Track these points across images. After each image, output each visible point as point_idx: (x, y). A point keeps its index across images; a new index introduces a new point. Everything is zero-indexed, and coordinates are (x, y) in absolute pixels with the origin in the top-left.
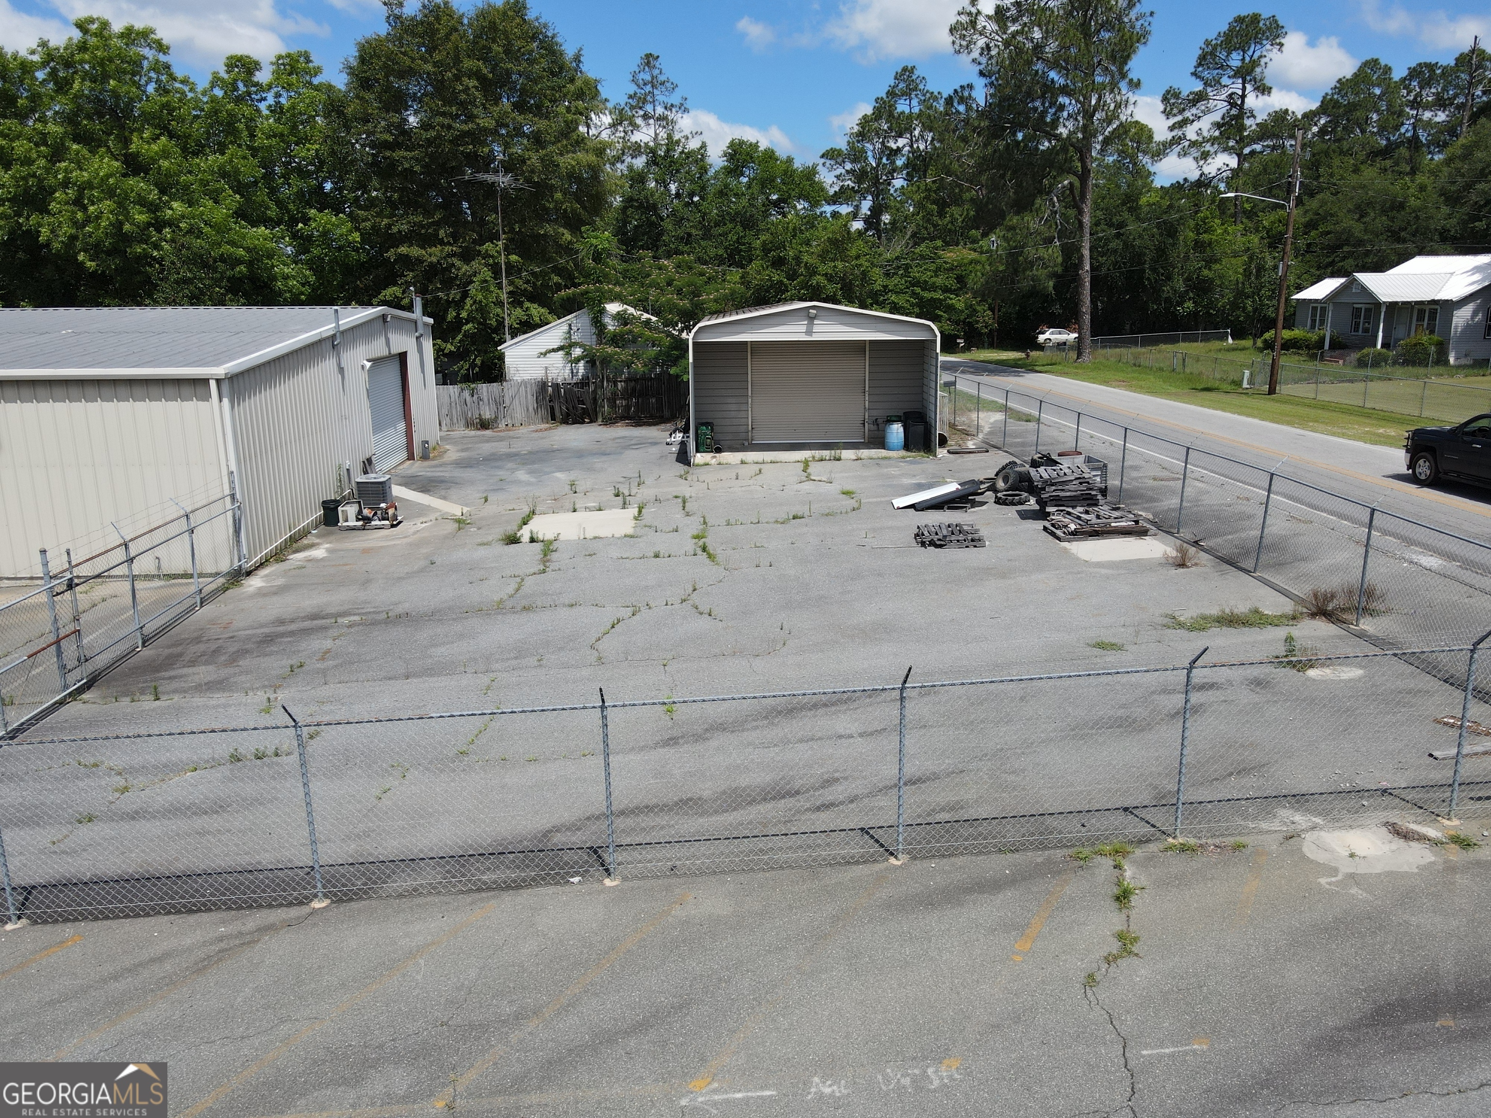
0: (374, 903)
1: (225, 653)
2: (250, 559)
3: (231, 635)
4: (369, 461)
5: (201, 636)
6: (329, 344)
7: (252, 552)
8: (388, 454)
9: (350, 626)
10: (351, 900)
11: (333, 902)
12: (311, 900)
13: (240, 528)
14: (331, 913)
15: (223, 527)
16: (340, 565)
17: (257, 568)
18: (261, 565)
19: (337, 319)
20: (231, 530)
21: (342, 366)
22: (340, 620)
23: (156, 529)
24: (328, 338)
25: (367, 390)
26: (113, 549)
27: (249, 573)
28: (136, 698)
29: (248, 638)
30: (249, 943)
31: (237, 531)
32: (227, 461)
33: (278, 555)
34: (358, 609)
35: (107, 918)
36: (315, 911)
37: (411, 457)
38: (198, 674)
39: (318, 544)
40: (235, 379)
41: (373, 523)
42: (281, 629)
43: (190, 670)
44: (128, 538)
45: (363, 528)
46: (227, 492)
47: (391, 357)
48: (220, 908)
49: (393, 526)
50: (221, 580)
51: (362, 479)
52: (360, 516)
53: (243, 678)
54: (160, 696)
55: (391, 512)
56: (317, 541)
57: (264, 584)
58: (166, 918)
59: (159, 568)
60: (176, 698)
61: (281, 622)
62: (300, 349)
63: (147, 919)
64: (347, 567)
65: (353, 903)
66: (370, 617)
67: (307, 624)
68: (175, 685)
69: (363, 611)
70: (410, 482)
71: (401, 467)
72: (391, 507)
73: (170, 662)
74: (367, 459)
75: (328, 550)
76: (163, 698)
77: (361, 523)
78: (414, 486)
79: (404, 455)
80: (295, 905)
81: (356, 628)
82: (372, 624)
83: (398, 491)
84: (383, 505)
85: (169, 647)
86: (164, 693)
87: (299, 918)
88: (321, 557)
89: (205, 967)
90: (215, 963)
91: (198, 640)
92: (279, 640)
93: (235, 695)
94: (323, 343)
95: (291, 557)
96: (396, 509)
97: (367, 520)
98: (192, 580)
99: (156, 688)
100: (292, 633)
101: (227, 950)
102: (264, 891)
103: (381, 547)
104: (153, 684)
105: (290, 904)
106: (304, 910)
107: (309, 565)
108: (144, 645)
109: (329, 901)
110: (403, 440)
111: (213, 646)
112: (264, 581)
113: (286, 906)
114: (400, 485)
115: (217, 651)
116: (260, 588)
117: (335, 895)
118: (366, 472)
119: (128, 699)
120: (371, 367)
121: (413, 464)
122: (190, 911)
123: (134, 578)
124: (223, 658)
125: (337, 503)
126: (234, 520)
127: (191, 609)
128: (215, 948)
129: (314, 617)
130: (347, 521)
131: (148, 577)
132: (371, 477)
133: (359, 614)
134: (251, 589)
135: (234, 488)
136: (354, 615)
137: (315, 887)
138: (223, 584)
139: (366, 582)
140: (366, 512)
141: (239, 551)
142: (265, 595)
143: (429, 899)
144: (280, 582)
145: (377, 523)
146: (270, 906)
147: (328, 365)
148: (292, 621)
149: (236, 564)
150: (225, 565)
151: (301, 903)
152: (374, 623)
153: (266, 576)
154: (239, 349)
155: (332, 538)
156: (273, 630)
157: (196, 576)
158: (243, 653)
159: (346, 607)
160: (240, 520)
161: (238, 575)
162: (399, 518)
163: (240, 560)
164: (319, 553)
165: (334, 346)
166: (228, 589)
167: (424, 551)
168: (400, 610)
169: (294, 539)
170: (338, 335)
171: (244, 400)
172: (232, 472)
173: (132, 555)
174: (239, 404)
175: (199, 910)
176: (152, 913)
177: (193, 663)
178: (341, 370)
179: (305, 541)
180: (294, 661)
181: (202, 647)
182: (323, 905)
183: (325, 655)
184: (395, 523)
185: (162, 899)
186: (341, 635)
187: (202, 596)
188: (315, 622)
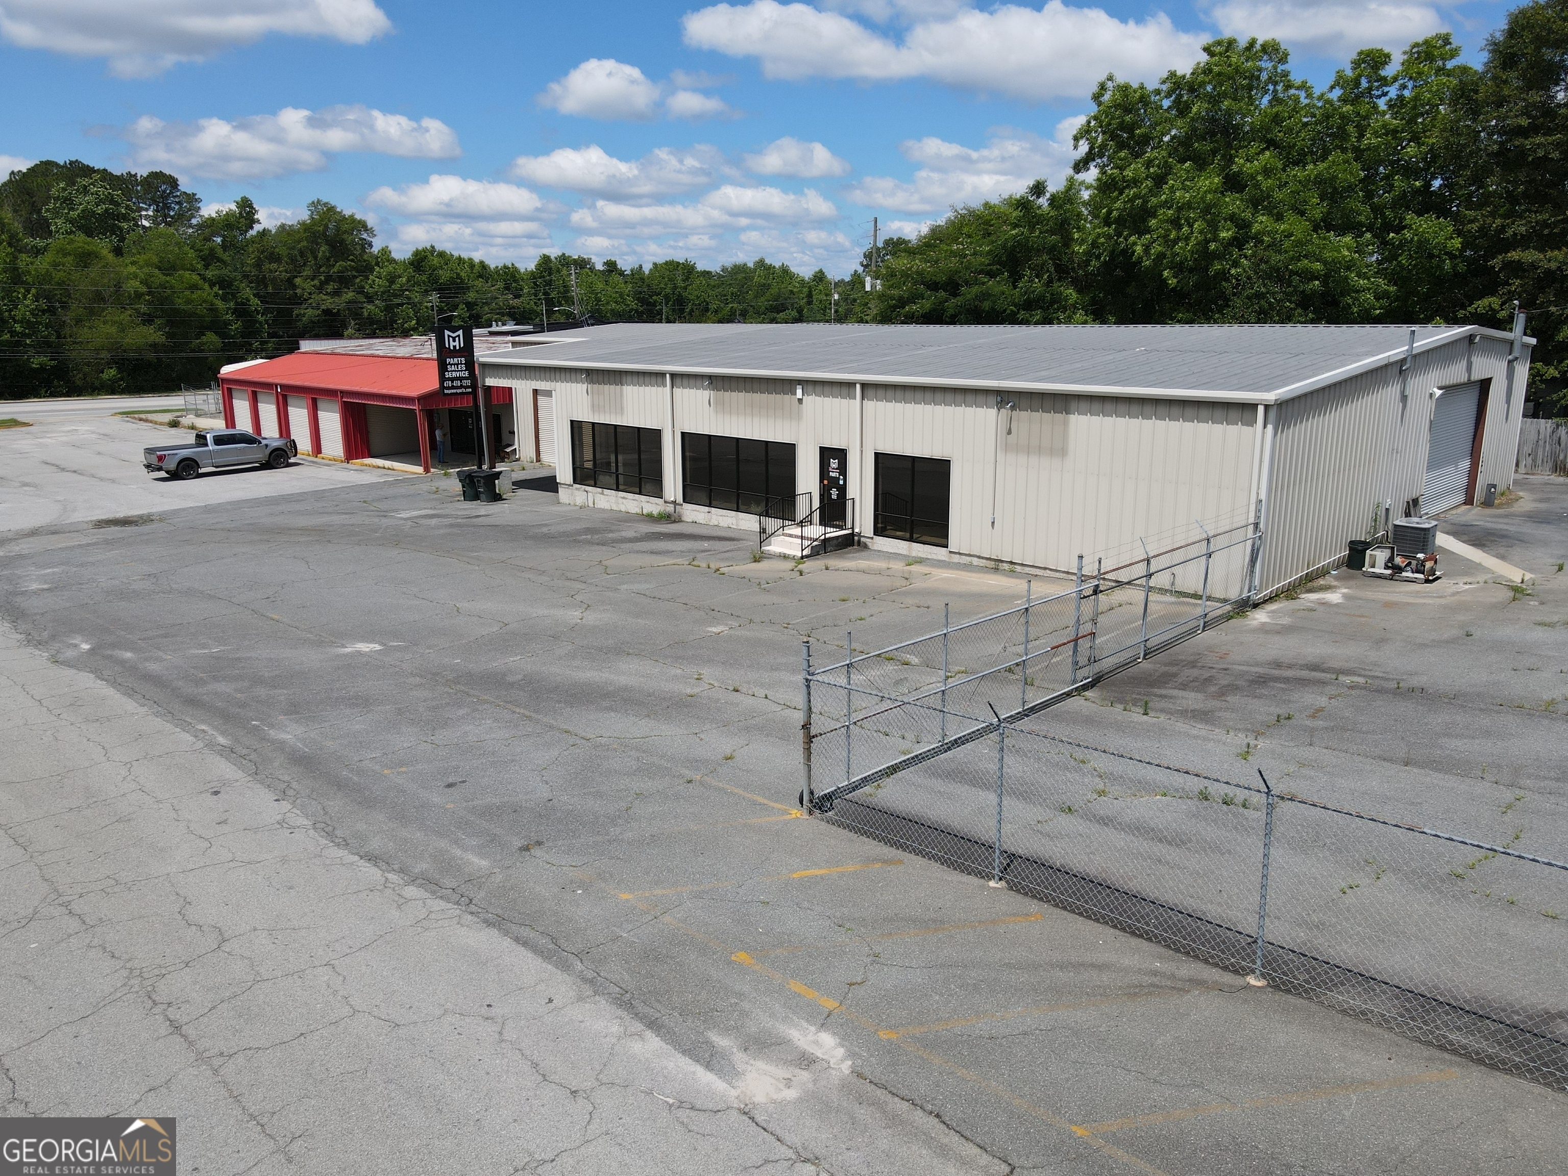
0: (1314, 1007)
1: (1216, 684)
2: (1260, 591)
3: (1225, 666)
4: (1415, 502)
5: (1196, 661)
6: (1396, 369)
7: (1264, 585)
8: (1440, 496)
9: (1351, 688)
10: (1288, 991)
11: (1269, 985)
12: (1247, 974)
13: (1257, 558)
14: (1264, 997)
15: (1240, 555)
16: (1354, 615)
17: (1265, 602)
18: (1270, 599)
19: (1412, 341)
20: (1247, 559)
21: (1407, 393)
22: (1342, 678)
23: (1177, 549)
24: (1396, 362)
25: (1431, 422)
26: (1136, 563)
27: (1256, 606)
28: (1128, 707)
29: (1242, 675)
30: (1180, 990)
31: (1253, 561)
32: (1258, 488)
33: (1290, 592)
34: (1365, 670)
35: (1065, 908)
36: (1248, 987)
37: (1469, 501)
38: (1187, 699)
39: (1335, 587)
40: (1284, 407)
41: (1404, 574)
42: (1276, 672)
43: (1181, 693)
44: (1151, 554)
45: (1391, 578)
46: (1252, 520)
47: (1469, 384)
48: (1159, 942)
49: (1427, 581)
50: (1228, 608)
51: (1401, 521)
52: (1390, 564)
53: (1227, 715)
54: (1149, 711)
55: (1429, 565)
56: (1335, 583)
57: (1268, 620)
58: (1112, 930)
59: (1173, 584)
60: (1163, 717)
61: (1278, 665)
62: (1361, 375)
63: (1096, 924)
64: (1363, 619)
65: (1290, 996)
66: (1377, 682)
67: (1305, 674)
68: (1163, 704)
69: (1372, 674)
70: (1461, 532)
71: (1454, 512)
72: (1430, 559)
73: (1164, 680)
74: (1413, 500)
75: (1345, 596)
76: (1151, 714)
77: (1389, 572)
78: (1465, 537)
79: (1461, 498)
80: (1230, 971)
81: (1358, 692)
82: (1377, 691)
83: (1442, 540)
84: (1421, 556)
85: (1166, 665)
86: (1152, 710)
87: (1231, 986)
88: (1335, 602)
89: (1135, 994)
90: (1145, 994)
91: (1193, 664)
92: (1271, 684)
93: (1217, 730)
94: (1390, 367)
95: (1303, 596)
96: (1436, 562)
97: (1398, 569)
98: (1199, 602)
99: (1146, 703)
100: (1287, 680)
101: (1158, 986)
102: (1203, 945)
103: (1408, 604)
104: (1146, 698)
105: (1225, 968)
106: (1238, 981)
107: (1321, 608)
108: (1144, 658)
109: (1265, 983)
110: (1464, 481)
111: (1206, 674)
112: (1269, 617)
113: (1221, 968)
114: (1447, 533)
115: (1209, 680)
116: (1264, 624)
117: (1273, 979)
118: (1408, 514)
119: (1121, 707)
120: (1442, 395)
121: (1470, 510)
122: (1133, 934)
123: (1151, 589)
124: (1213, 689)
125: (1366, 545)
126: (1253, 550)
127: (1192, 632)
128: (1148, 980)
129: (1315, 667)
130: (1373, 567)
131: (1162, 591)
132: (1414, 522)
133: (1364, 676)
134: (1255, 623)
135: (1259, 517)
136: (1359, 675)
137: (1254, 962)
138: (1229, 612)
139: (1380, 642)
140: (1398, 560)
141: (1251, 581)
142: (1267, 632)
143: (1377, 1030)
144: (1286, 621)
145: (1409, 574)
146: (1206, 961)
147: (1392, 392)
148: (1290, 667)
149: (1244, 595)
150: (1234, 594)
151: (1236, 972)
152: (1380, 691)
153: (1273, 612)
154: (1295, 373)
155: (1352, 583)
156: (1267, 671)
157: (1204, 597)
158: (1233, 688)
159: (1351, 665)
160: (1258, 550)
161: (1245, 606)
162: (1438, 573)
163: (1249, 591)
164: (1335, 597)
165: (1401, 372)
166: (1232, 617)
167: (1461, 618)
168: (1415, 682)
169: (1310, 578)
170: (1409, 359)
171: (1289, 427)
172: (1261, 501)
173: (1152, 570)
174: (1282, 431)
175: (1141, 936)
176: (1101, 921)
177: (1184, 687)
178: (1404, 398)
179: (1321, 582)
180: (1283, 711)
181: (1195, 672)
182: (1259, 984)
183: (1317, 713)
184: (1431, 578)
185: (1111, 911)
186: (1339, 695)
187: (1206, 620)
188: (1314, 674)
